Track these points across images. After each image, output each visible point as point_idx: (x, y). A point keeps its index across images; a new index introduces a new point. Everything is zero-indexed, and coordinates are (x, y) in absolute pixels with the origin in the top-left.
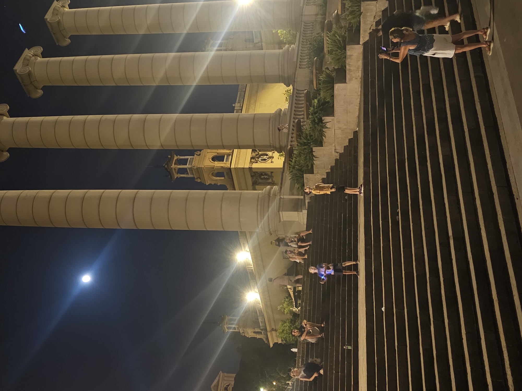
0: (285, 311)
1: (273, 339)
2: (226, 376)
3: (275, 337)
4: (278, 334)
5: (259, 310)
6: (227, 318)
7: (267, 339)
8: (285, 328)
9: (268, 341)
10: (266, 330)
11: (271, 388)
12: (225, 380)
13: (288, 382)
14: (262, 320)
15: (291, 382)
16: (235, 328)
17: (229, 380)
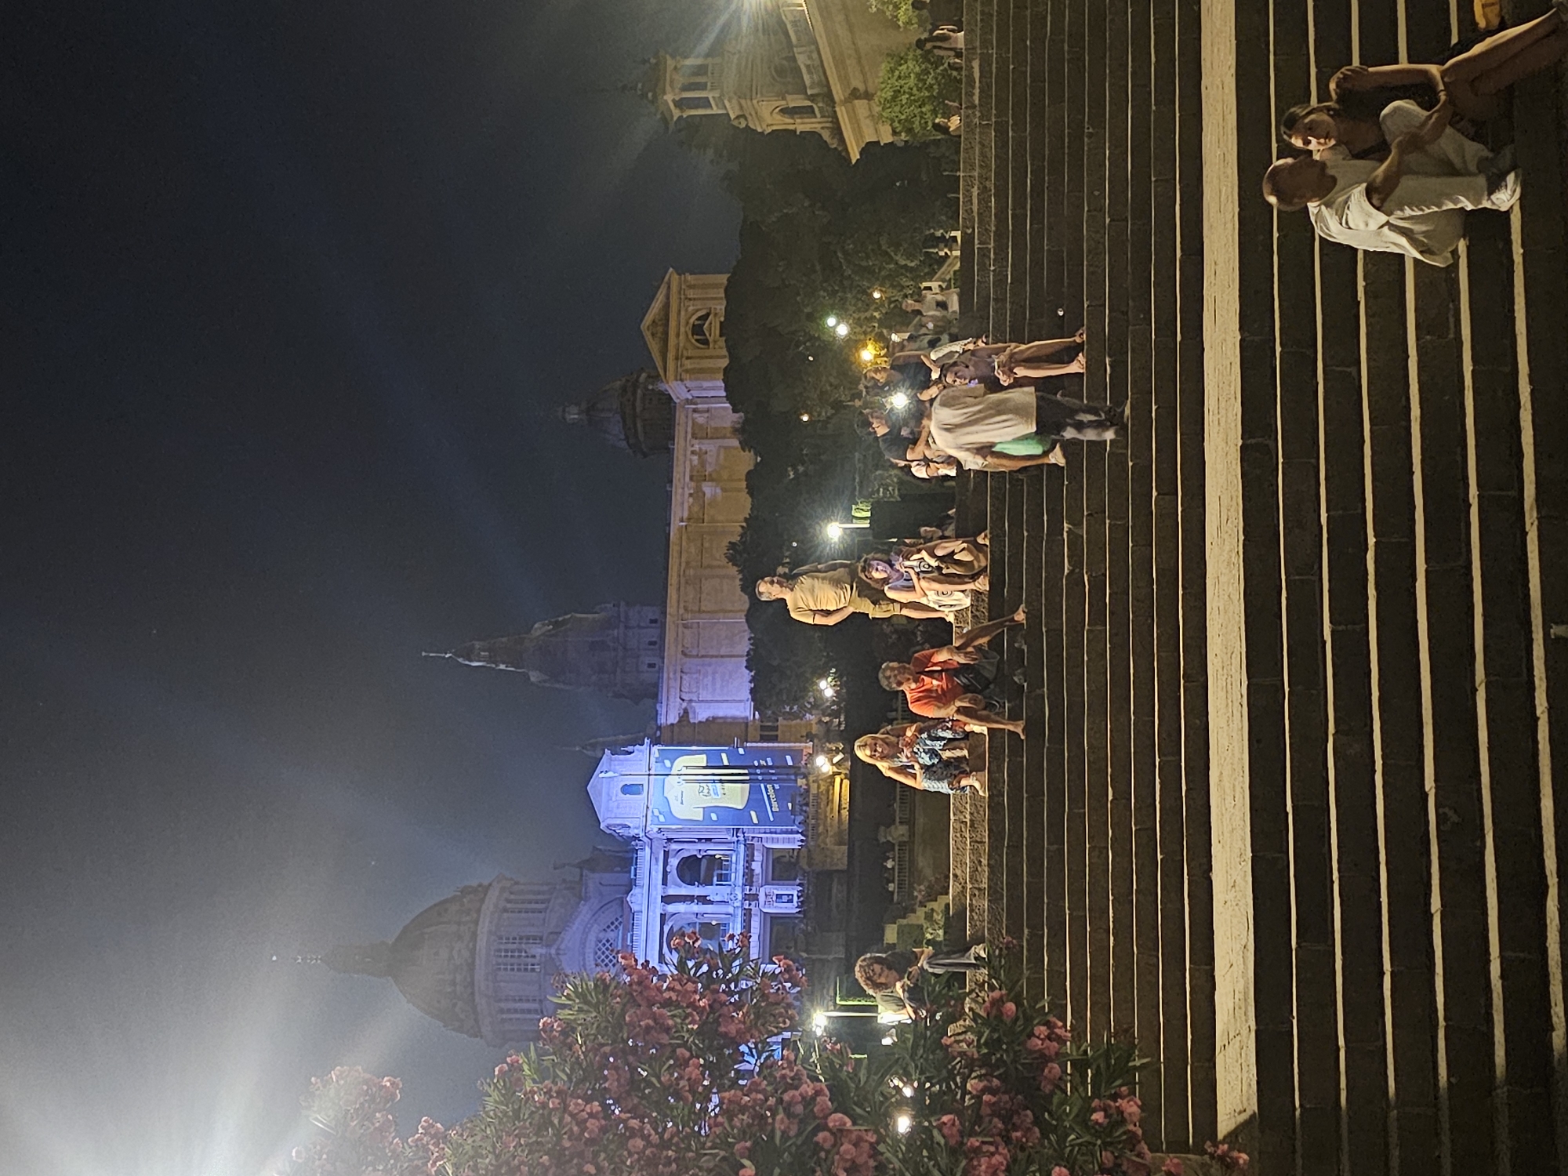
0: (902, 12)
1: (858, 131)
2: (695, 285)
3: (868, 121)
4: (877, 109)
5: (795, 23)
6: (670, 63)
7: (837, 131)
8: (903, 82)
9: (842, 140)
10: (829, 97)
11: (867, 311)
12: (690, 299)
13: (925, 284)
14: (809, 62)
15: (940, 283)
16: (706, 103)
17: (708, 299)
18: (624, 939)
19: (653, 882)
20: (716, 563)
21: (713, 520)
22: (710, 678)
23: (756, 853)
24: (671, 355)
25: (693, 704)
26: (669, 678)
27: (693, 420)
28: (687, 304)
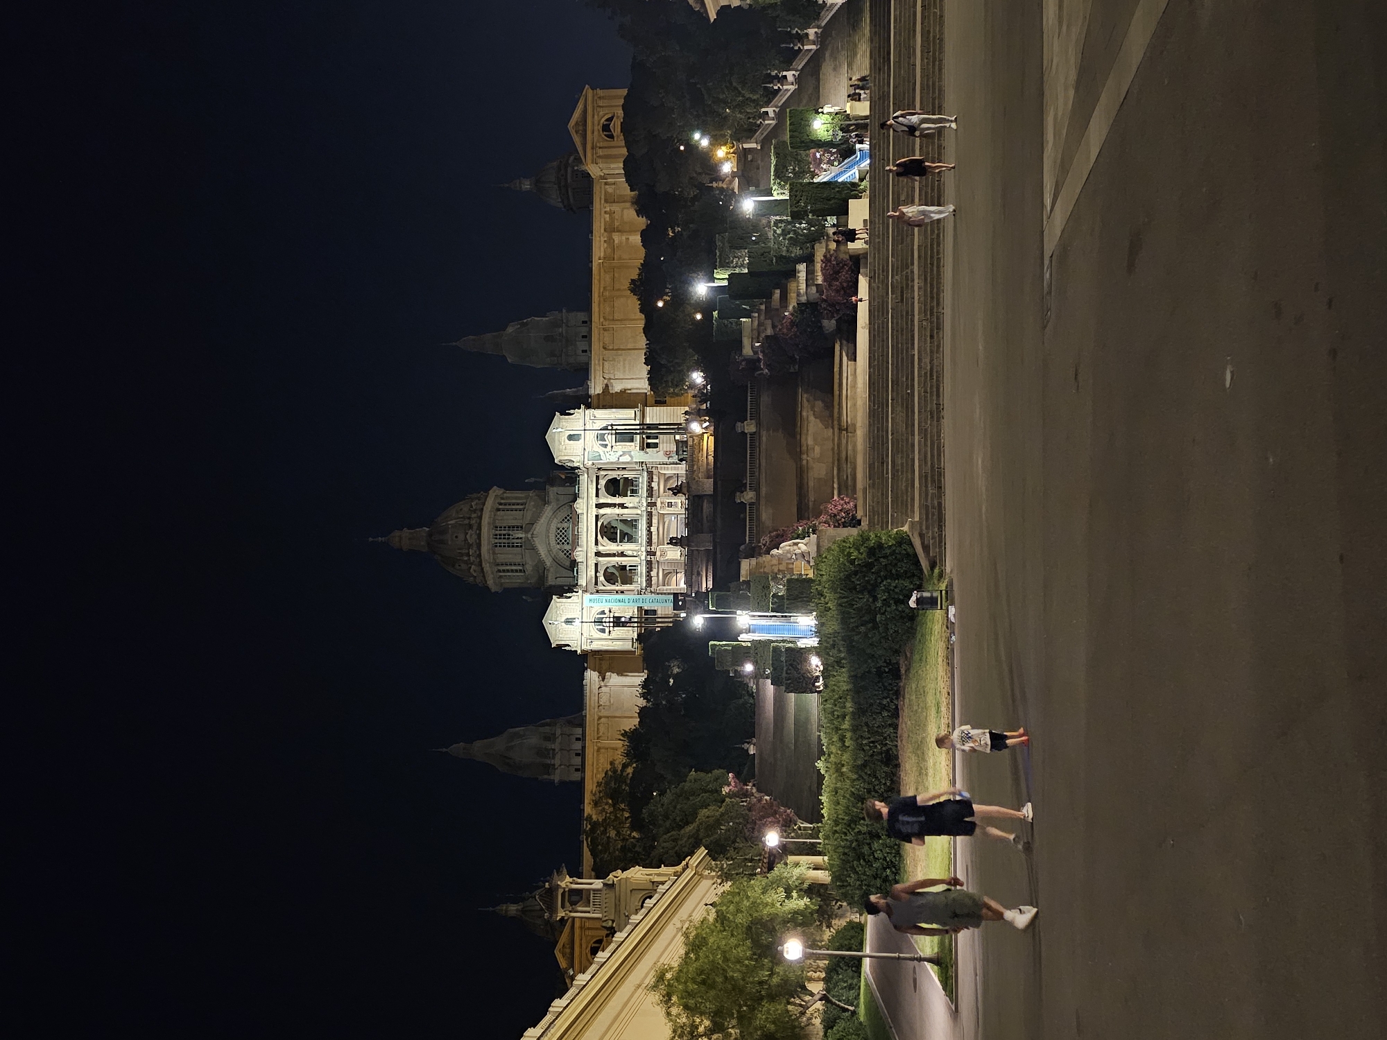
2: (603, 97)
12: (601, 107)
17: (612, 106)
18: (573, 530)
19: (590, 495)
20: (622, 288)
21: (620, 258)
22: (622, 363)
23: (654, 477)
24: (589, 146)
25: (612, 381)
26: (595, 363)
27: (606, 192)
28: (598, 109)
